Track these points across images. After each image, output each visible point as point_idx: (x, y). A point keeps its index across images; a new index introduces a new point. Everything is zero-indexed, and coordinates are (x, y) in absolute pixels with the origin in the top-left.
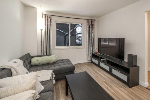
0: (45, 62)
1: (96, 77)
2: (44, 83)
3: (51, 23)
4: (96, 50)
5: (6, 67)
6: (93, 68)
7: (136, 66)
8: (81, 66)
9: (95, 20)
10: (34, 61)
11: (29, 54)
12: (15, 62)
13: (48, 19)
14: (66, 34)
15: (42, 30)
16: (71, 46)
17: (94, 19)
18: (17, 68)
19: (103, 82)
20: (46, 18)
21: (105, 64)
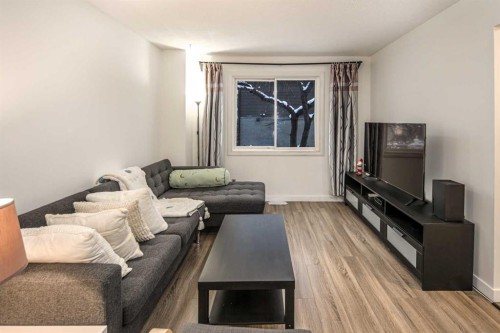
0: (198, 182)
1: (329, 243)
2: (173, 220)
3: (221, 85)
4: (360, 163)
5: (112, 178)
6: (341, 219)
7: (460, 220)
8: (304, 210)
9: (360, 63)
10: (176, 177)
11: (167, 162)
12: (129, 172)
13: (212, 75)
14: (296, 111)
15: (198, 104)
16: (278, 146)
17: (356, 59)
18: (129, 183)
19: (345, 258)
20: (207, 72)
21: (373, 210)
